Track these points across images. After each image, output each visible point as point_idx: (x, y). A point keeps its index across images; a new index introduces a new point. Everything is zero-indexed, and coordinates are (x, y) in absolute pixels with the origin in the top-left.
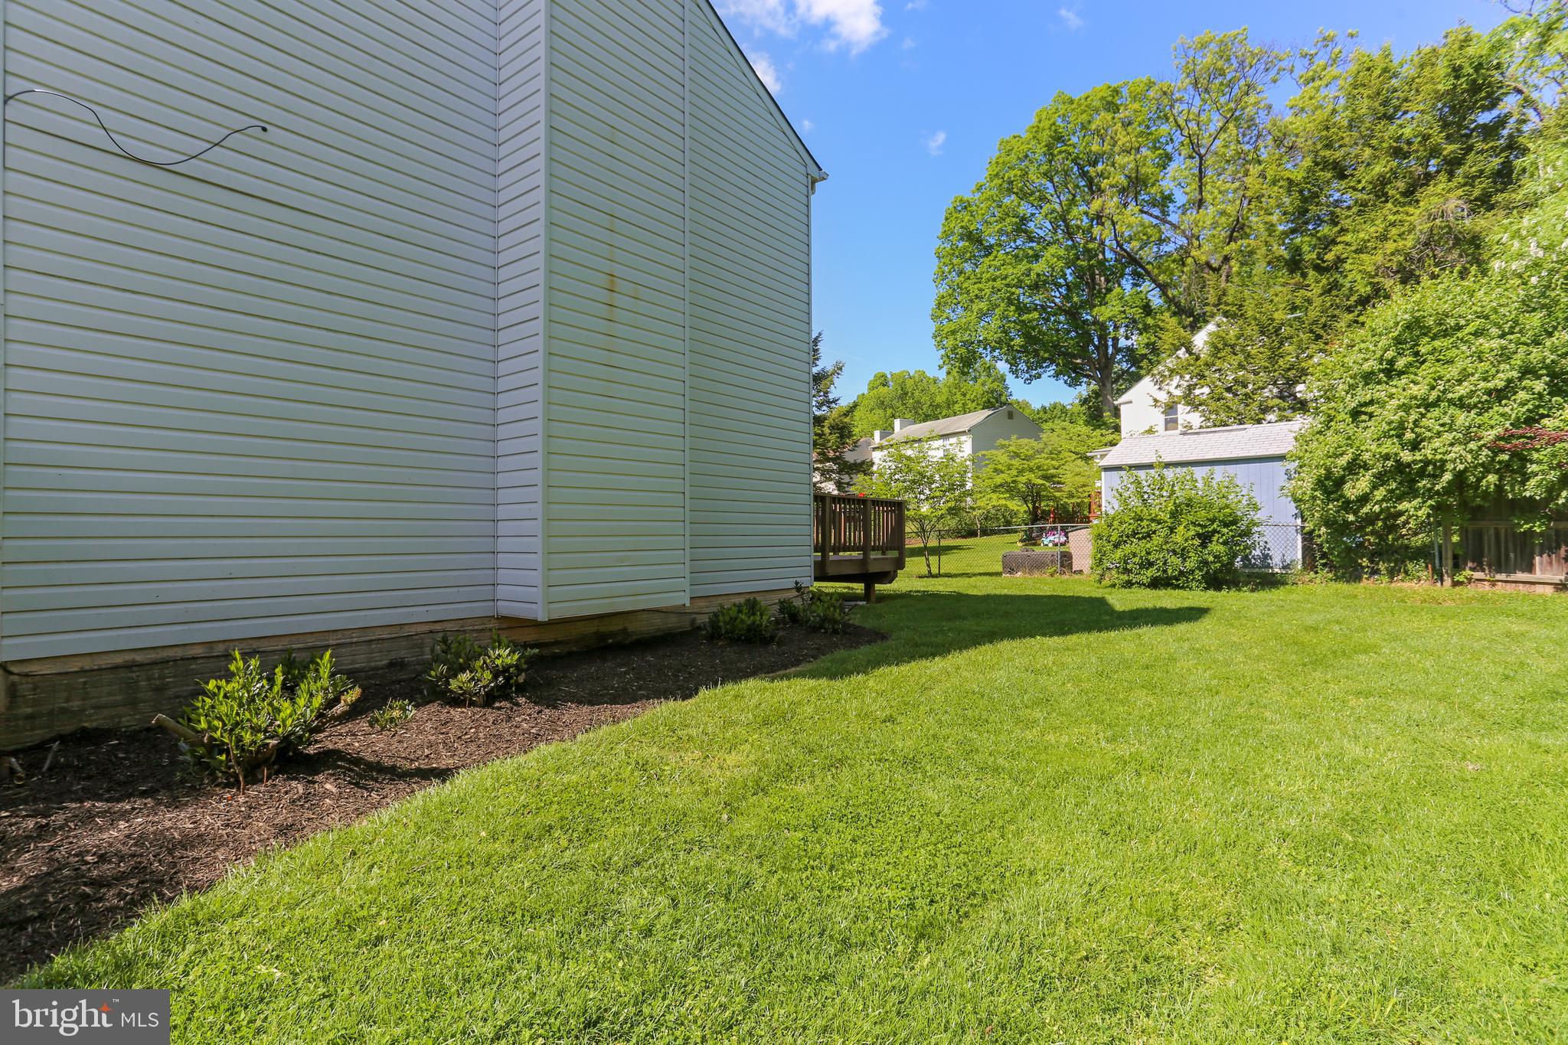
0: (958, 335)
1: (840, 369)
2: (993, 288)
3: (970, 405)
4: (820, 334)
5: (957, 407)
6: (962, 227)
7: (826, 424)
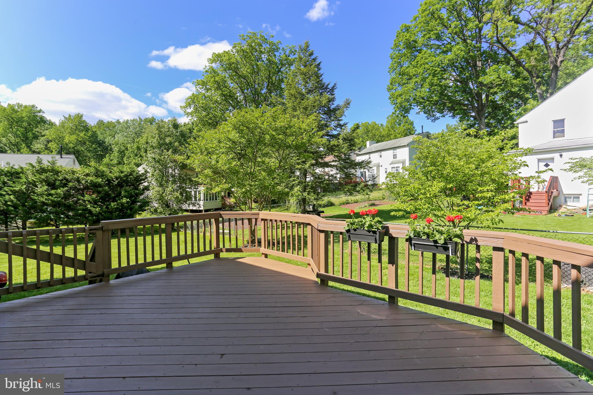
0: (403, 97)
1: (349, 104)
2: (425, 68)
3: (398, 135)
4: (335, 84)
5: (392, 137)
6: (406, 39)
7: (341, 137)
